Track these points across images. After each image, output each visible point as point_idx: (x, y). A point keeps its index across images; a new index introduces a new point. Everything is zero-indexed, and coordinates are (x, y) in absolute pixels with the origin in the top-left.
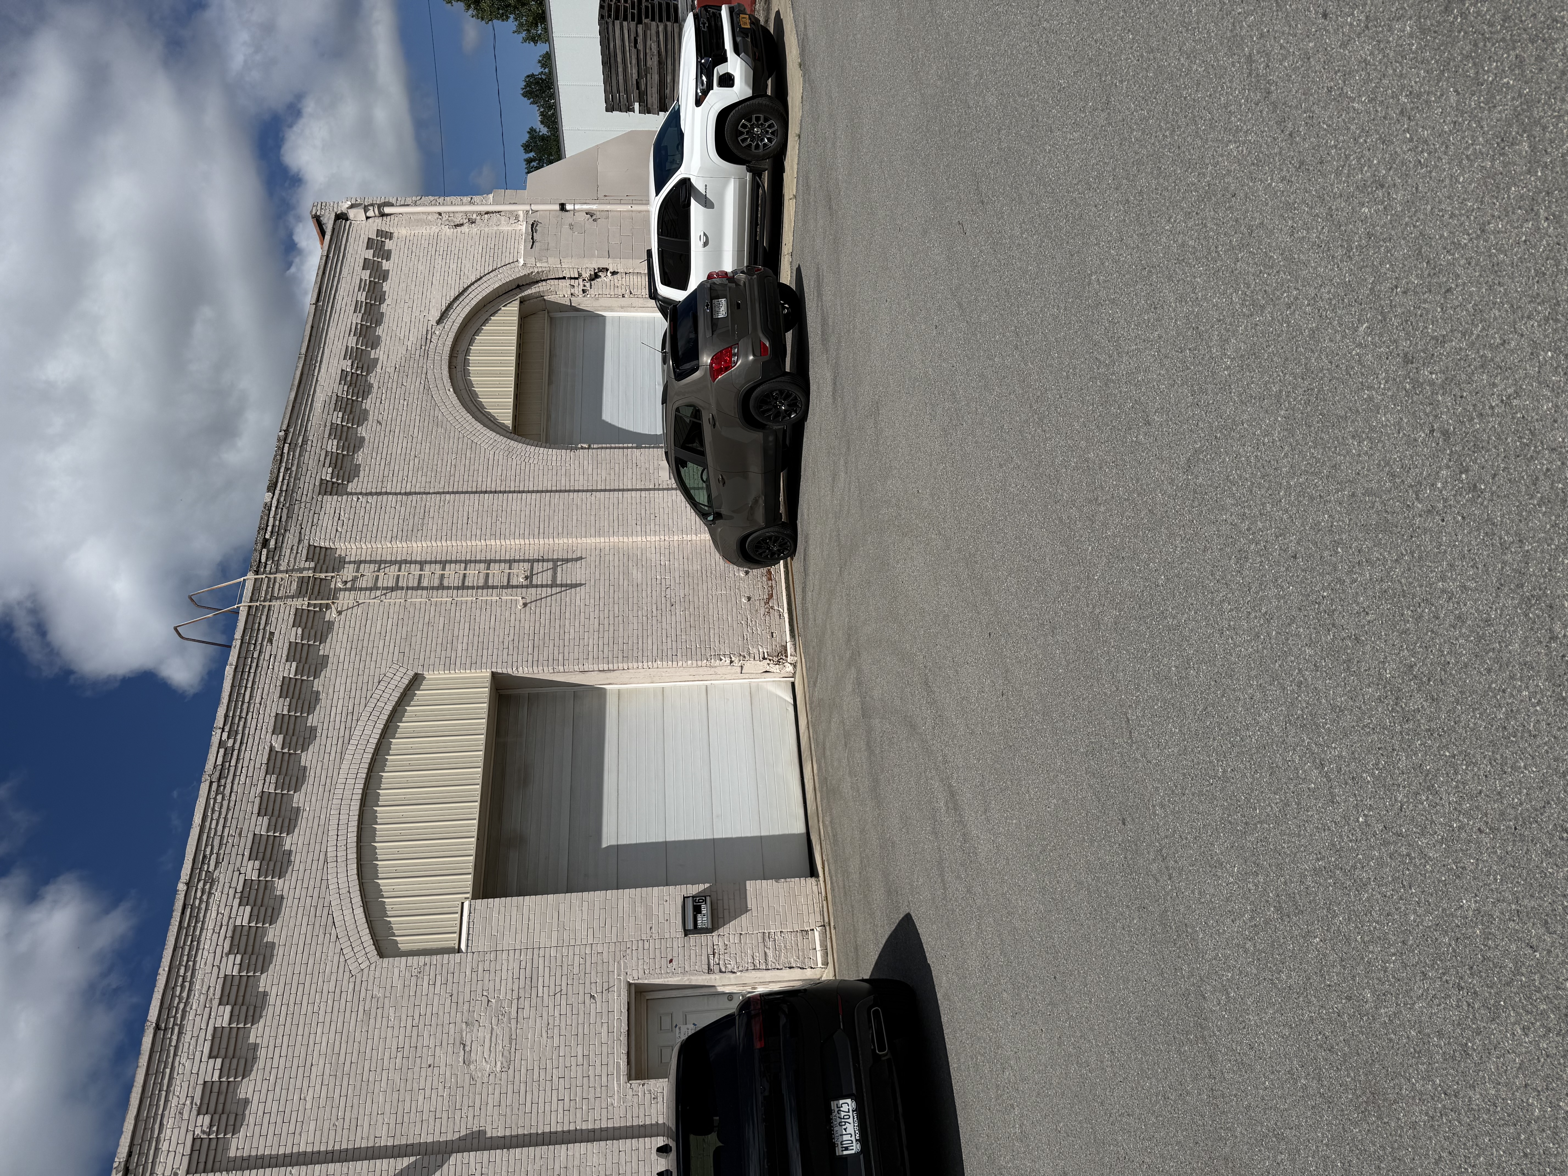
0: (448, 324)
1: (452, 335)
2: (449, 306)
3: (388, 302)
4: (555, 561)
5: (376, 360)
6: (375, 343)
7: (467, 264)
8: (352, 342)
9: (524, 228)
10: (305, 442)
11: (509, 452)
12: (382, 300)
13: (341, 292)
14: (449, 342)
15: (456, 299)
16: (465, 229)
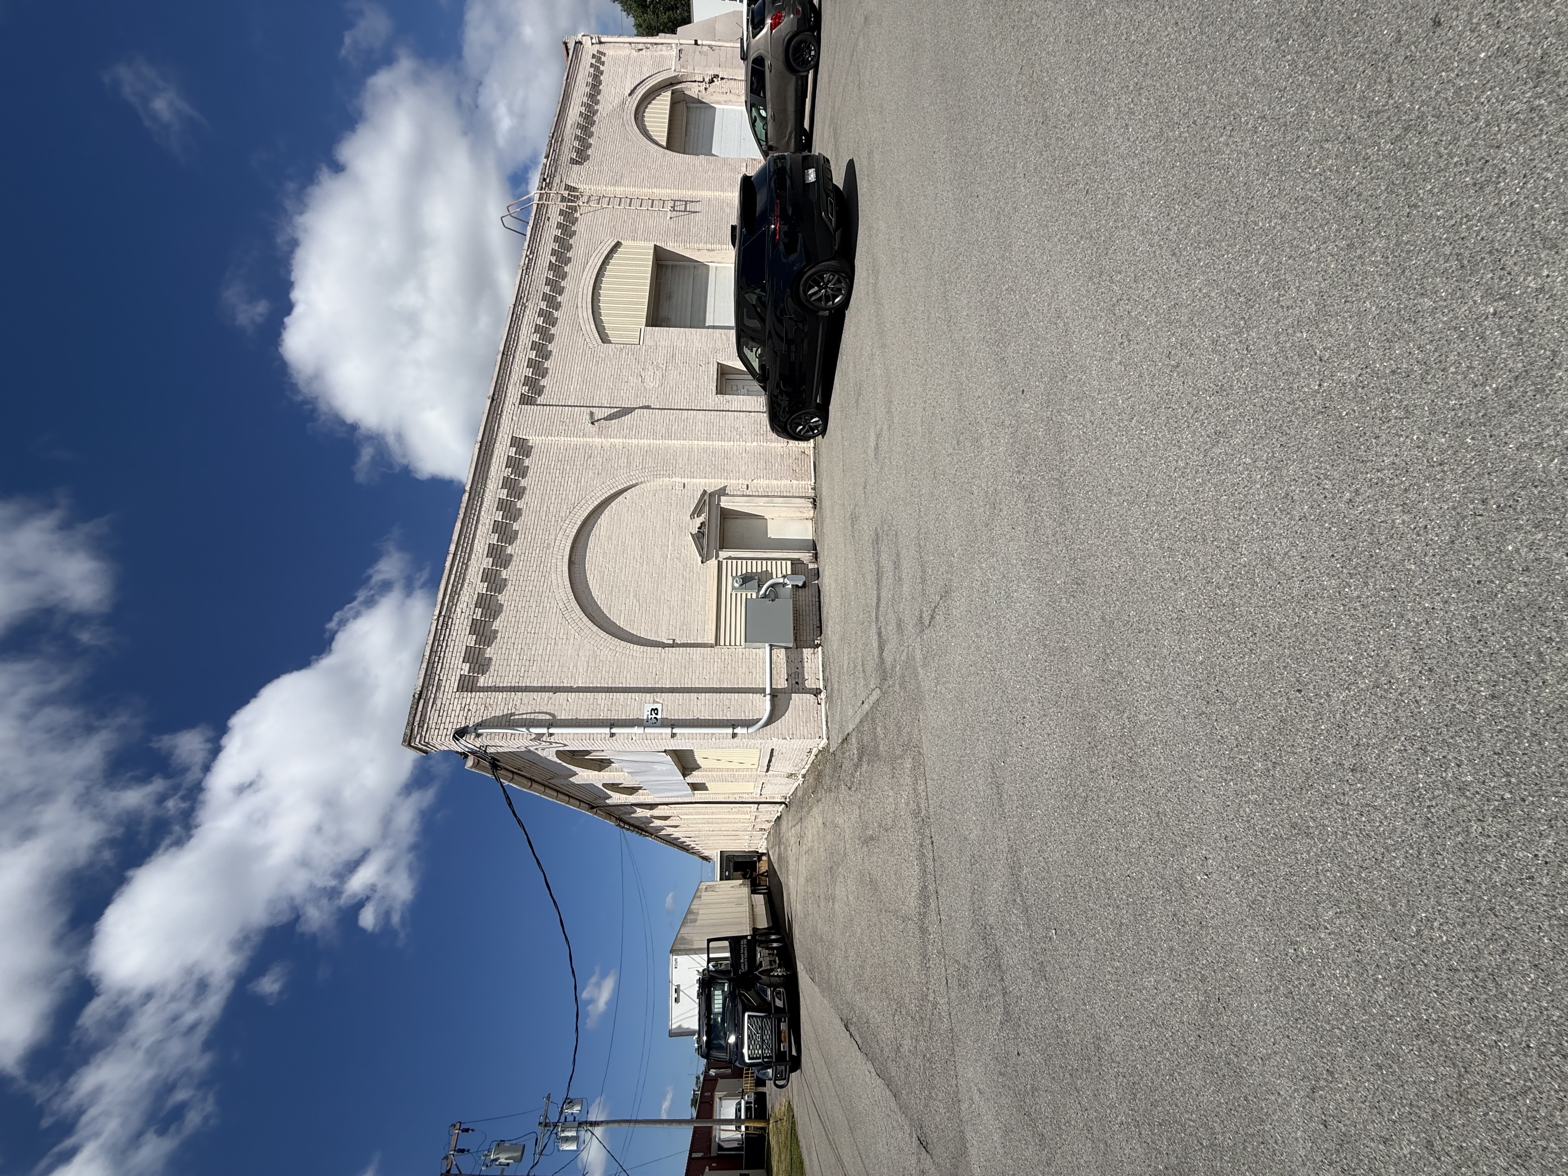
0: (634, 96)
1: (636, 102)
2: (635, 88)
3: (603, 84)
4: (686, 202)
5: (597, 110)
6: (597, 103)
7: (645, 69)
8: (585, 99)
9: (674, 53)
10: (562, 140)
11: (665, 154)
12: (600, 83)
13: (579, 77)
14: (635, 105)
15: (639, 85)
16: (643, 52)
